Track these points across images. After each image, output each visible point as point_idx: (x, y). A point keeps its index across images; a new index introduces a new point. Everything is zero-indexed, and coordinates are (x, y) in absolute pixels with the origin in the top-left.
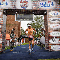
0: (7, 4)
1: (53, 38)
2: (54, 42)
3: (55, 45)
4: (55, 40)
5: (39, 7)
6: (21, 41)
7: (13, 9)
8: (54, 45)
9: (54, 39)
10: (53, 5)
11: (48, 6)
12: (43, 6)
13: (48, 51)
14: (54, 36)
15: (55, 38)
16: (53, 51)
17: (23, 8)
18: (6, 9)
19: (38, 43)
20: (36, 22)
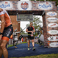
1: (51, 35)
5: (38, 9)
7: (15, 10)
10: (50, 6)
13: (47, 47)
14: (52, 34)
15: (53, 35)
18: (8, 10)
20: (34, 23)
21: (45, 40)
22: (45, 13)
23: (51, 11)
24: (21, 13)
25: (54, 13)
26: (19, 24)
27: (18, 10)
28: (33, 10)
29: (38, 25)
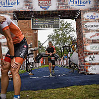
0: (18, 3)
2: (92, 60)
3: (95, 64)
4: (94, 57)
5: (68, 7)
6: (38, 62)
8: (93, 64)
9: (92, 56)
10: (89, 3)
11: (83, 4)
12: (75, 5)
13: (84, 74)
14: (92, 51)
15: (95, 53)
16: (91, 74)
17: (42, 8)
19: (65, 63)
21: (80, 62)
22: (80, 15)
23: (90, 10)
24: (38, 15)
25: (96, 14)
26: (36, 34)
27: (33, 10)
28: (60, 9)
29: (68, 35)
